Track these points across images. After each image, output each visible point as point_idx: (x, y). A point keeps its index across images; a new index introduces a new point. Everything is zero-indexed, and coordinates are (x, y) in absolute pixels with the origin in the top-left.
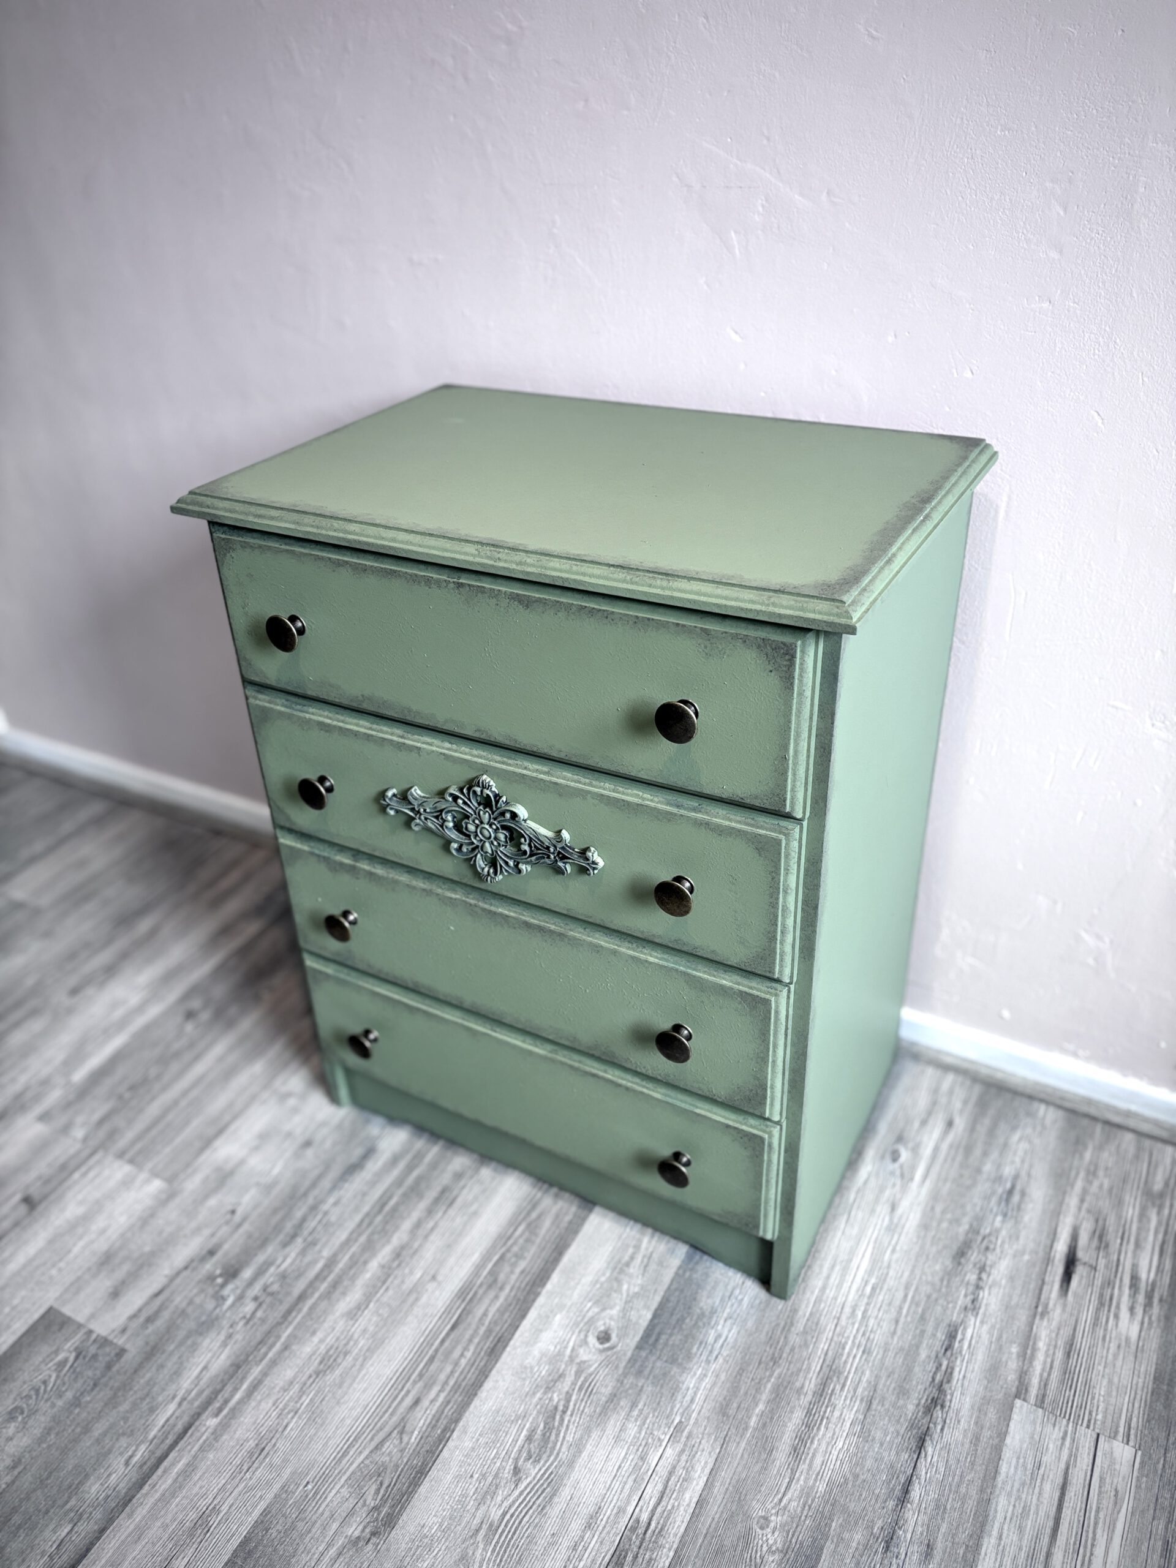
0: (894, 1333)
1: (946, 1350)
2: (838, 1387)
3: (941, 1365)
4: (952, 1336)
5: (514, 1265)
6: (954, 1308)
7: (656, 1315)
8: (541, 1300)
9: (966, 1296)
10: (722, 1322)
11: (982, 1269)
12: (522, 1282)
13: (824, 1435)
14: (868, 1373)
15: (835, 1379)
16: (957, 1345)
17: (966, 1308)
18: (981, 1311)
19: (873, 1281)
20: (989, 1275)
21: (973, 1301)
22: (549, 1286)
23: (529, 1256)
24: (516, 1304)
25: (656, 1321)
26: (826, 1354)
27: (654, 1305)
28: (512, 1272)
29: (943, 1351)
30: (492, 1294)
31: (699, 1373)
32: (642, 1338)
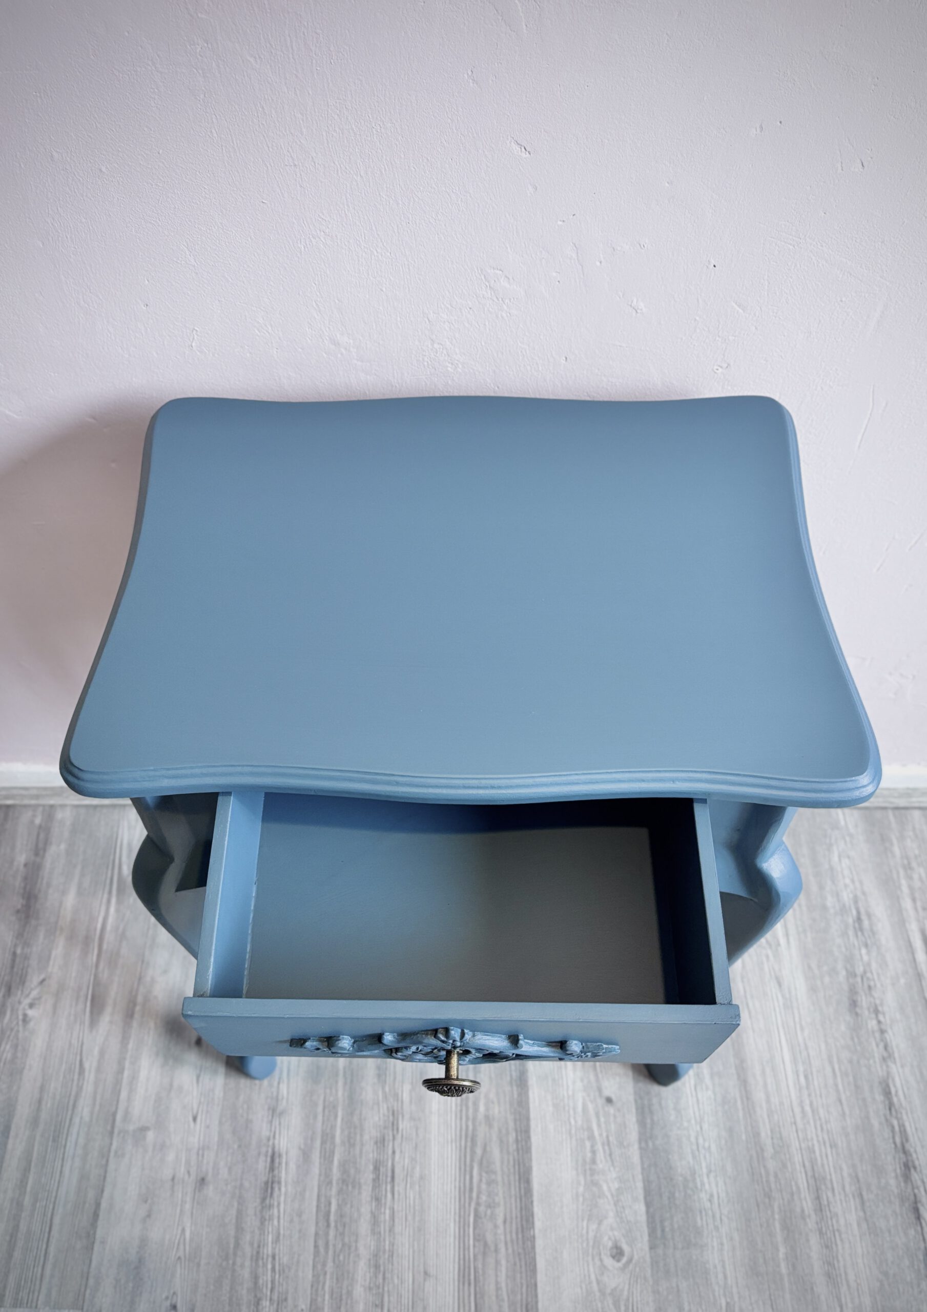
0: (844, 1114)
1: (890, 1109)
2: (830, 1194)
3: (893, 1127)
4: (887, 1093)
5: (493, 1217)
6: (875, 1062)
7: (648, 1205)
8: (539, 1243)
9: (877, 1045)
10: (705, 1180)
11: (876, 1012)
12: (511, 1232)
13: (843, 1248)
14: (844, 1167)
15: (823, 1187)
16: (895, 1100)
17: (884, 1059)
18: (896, 1055)
19: (801, 1069)
20: (884, 1014)
21: (886, 1047)
22: (538, 1224)
23: (500, 1199)
24: (520, 1260)
25: (651, 1210)
26: (804, 1166)
27: (640, 1192)
28: (496, 1227)
29: (888, 1112)
30: (491, 1260)
31: (715, 1244)
32: (650, 1235)
